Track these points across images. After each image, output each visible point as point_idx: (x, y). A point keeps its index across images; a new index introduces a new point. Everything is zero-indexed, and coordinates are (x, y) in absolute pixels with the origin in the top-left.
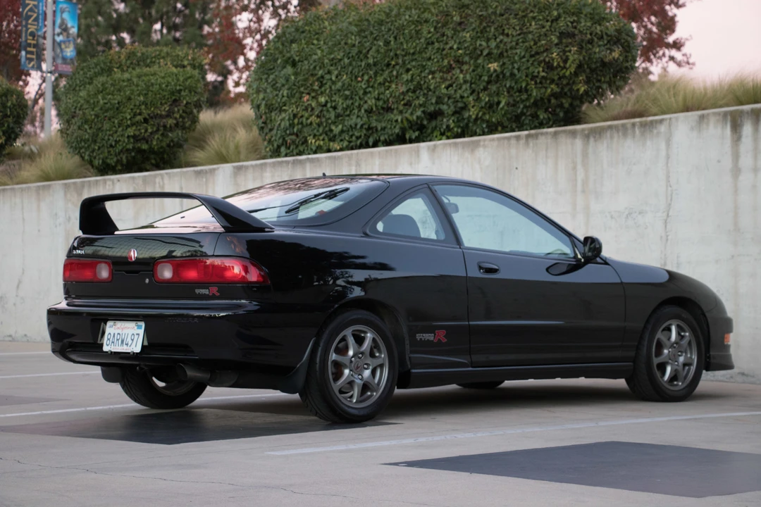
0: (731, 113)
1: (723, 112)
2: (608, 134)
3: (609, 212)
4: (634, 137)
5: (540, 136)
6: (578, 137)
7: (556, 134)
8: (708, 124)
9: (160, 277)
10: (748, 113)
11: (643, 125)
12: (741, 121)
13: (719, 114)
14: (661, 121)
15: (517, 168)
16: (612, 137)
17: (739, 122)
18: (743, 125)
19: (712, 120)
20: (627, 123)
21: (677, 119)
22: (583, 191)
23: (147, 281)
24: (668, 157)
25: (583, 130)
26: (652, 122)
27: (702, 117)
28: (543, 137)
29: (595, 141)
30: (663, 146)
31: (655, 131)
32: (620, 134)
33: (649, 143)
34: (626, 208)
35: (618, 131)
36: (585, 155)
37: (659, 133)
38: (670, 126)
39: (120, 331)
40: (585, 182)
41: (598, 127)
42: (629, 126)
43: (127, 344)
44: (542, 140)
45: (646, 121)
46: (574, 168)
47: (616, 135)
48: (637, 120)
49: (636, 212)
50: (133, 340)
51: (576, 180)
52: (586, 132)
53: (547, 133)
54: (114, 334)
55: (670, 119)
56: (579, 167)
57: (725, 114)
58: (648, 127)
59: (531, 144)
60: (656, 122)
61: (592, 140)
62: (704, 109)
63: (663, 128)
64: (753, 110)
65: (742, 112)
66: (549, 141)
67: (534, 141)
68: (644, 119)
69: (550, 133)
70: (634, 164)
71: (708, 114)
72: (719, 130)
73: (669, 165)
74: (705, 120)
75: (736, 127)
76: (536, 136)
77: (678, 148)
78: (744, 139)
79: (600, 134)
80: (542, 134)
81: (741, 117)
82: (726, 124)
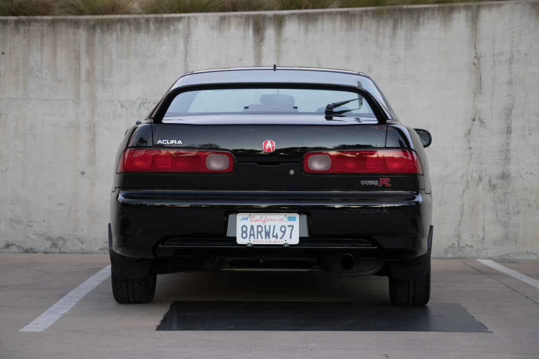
0: (254, 17)
1: (245, 15)
2: (118, 27)
3: (120, 102)
4: (148, 32)
5: (33, 23)
6: (82, 27)
7: (53, 22)
8: (229, 26)
9: (312, 169)
10: (270, 18)
11: (159, 21)
12: (264, 25)
13: (241, 17)
14: (179, 19)
15: (3, 53)
16: (122, 30)
17: (262, 26)
18: (265, 29)
19: (234, 23)
20: (141, 18)
21: (196, 19)
22: (88, 80)
23: (292, 172)
24: (186, 53)
25: (88, 21)
26: (168, 19)
27: (223, 19)
28: (38, 24)
29: (103, 32)
30: (181, 42)
31: (172, 28)
32: (132, 28)
33: (165, 38)
34: (139, 98)
35: (129, 25)
36: (90, 45)
37: (176, 30)
38: (188, 23)
39: (261, 223)
40: (90, 72)
41: (105, 19)
42: (143, 21)
43: (277, 237)
44: (35, 27)
45: (162, 18)
46: (78, 57)
47: (127, 28)
48: (152, 16)
49: (150, 102)
50: (284, 232)
51: (79, 69)
52: (92, 23)
53: (42, 20)
54: (252, 227)
55: (189, 18)
56: (83, 56)
57: (247, 18)
58: (164, 24)
59: (22, 30)
60: (174, 19)
61: (98, 31)
62: (225, 11)
63: (181, 26)
64: (275, 16)
65: (264, 17)
66: (45, 28)
67: (26, 28)
68: (159, 16)
69: (47, 20)
70: (149, 57)
71: (229, 17)
72: (241, 32)
73: (188, 60)
74: (227, 21)
75: (259, 30)
76: (29, 22)
77: (197, 45)
78: (266, 41)
79: (108, 26)
80: (36, 21)
81: (263, 21)
82: (248, 26)
